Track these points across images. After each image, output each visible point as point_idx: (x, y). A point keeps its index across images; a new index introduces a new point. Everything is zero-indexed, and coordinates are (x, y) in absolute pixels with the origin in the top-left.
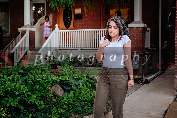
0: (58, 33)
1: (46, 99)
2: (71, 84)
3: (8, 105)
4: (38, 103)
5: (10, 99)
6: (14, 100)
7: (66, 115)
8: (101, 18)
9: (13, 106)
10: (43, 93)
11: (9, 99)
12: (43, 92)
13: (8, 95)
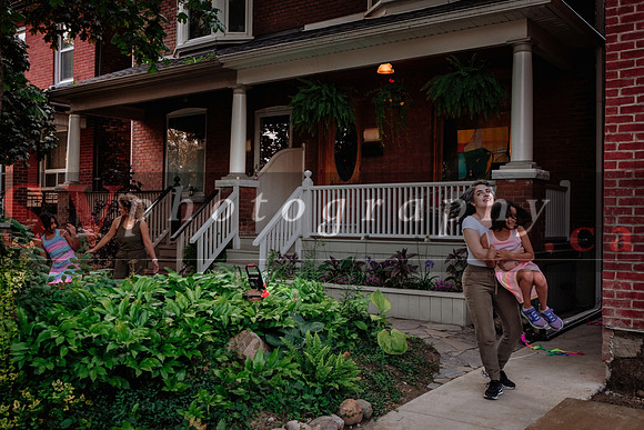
0: (309, 192)
1: (201, 367)
2: (286, 332)
3: (82, 376)
4: (170, 375)
5: (94, 360)
6: (103, 366)
7: (236, 415)
8: (432, 152)
9: (93, 379)
10: (186, 350)
11: (90, 361)
12: (188, 347)
13: (91, 351)
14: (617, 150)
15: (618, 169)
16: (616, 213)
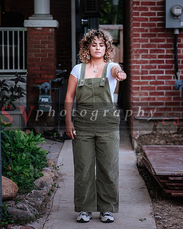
14: (140, 16)
15: (141, 27)
16: (140, 52)
